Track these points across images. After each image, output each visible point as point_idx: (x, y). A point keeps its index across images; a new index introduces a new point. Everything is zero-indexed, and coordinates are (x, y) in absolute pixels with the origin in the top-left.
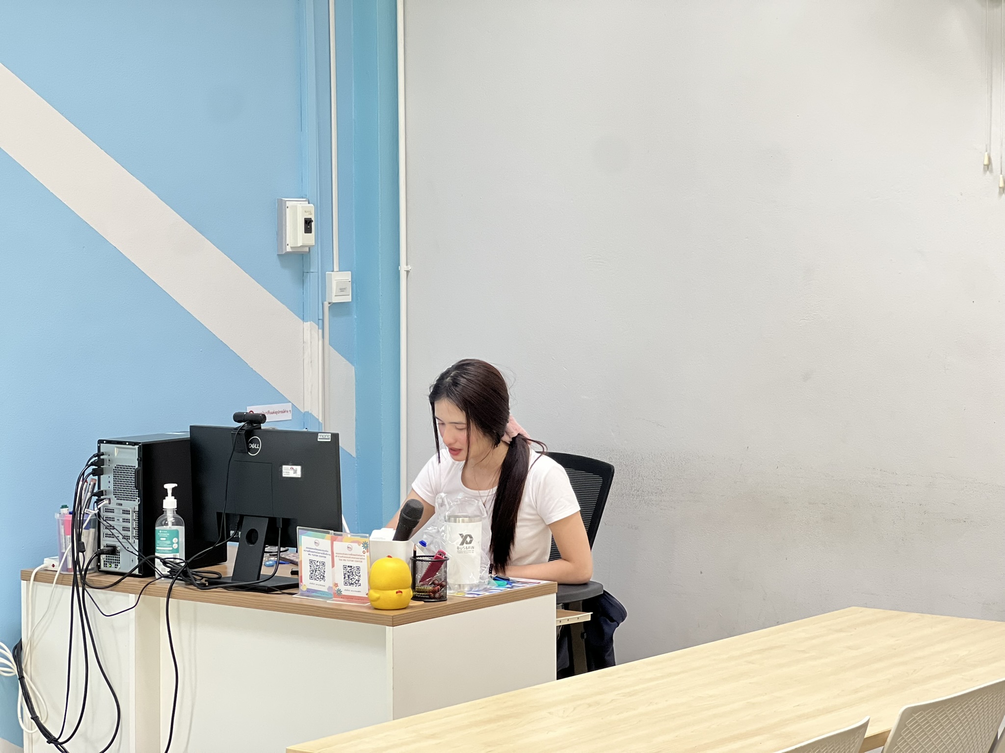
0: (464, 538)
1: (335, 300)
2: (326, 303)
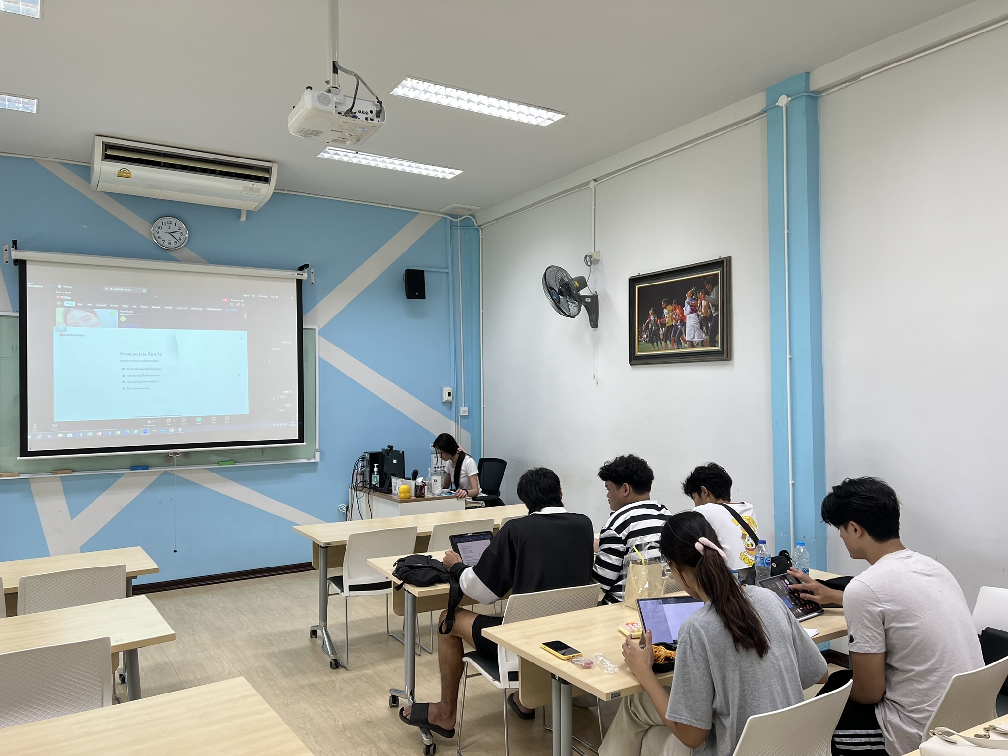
0: (434, 480)
1: (462, 415)
2: (459, 416)
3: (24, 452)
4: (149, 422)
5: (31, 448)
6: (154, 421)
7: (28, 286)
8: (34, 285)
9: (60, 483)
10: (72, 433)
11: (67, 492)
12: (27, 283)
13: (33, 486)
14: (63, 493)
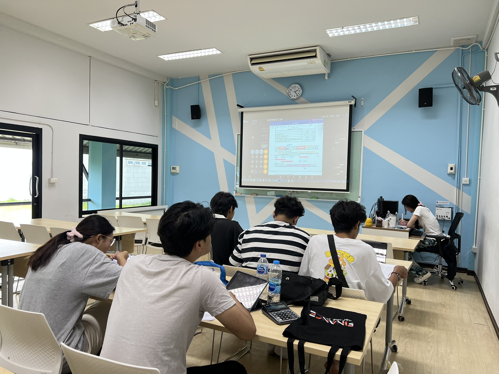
1: (464, 183)
2: (461, 184)
3: (241, 186)
4: (281, 177)
5: (243, 184)
6: (282, 176)
7: (243, 122)
8: (246, 121)
9: (254, 199)
10: (255, 179)
11: (256, 203)
12: (243, 121)
13: (246, 199)
14: (254, 203)
